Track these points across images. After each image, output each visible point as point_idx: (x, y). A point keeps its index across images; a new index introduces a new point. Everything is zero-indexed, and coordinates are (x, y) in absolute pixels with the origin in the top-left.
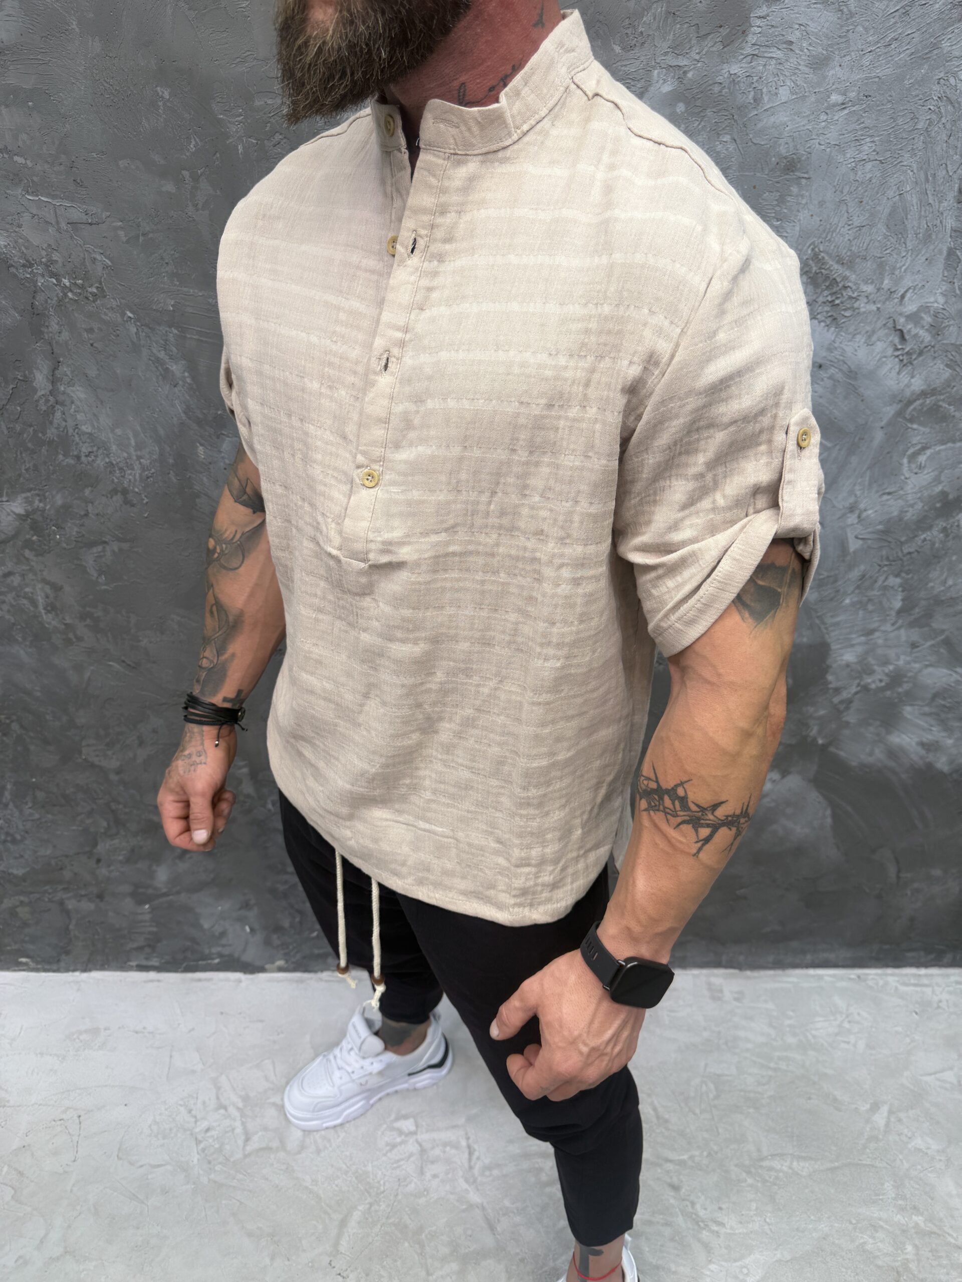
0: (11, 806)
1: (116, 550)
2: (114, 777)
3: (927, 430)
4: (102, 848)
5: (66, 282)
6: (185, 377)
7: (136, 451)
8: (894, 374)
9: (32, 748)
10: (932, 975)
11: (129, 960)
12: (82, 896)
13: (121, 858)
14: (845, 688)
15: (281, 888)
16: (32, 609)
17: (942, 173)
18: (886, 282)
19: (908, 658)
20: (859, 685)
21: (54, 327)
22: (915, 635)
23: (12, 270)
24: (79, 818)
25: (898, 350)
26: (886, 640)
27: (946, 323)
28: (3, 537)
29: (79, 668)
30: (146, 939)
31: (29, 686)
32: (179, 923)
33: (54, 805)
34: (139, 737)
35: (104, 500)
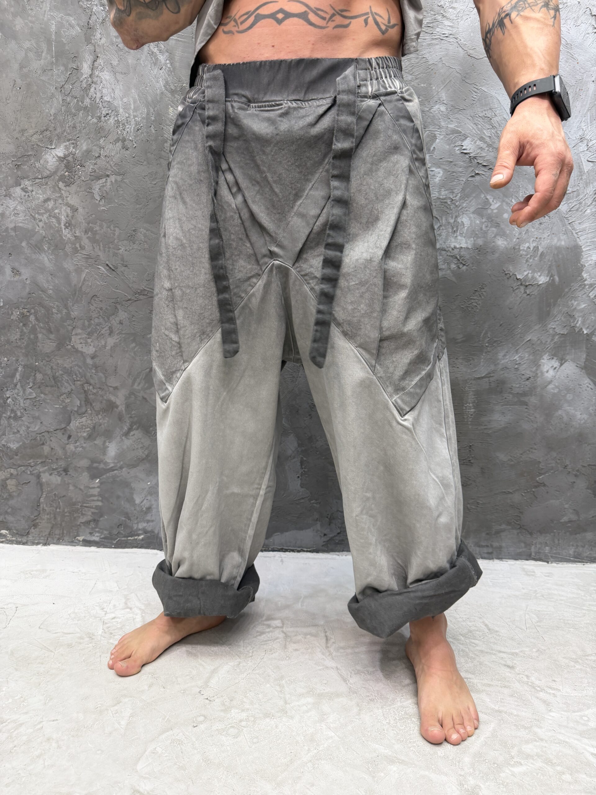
0: (19, 386)
1: (113, 181)
2: (89, 361)
4: (75, 424)
6: (166, 64)
7: (133, 112)
9: (40, 336)
11: (79, 536)
12: (54, 469)
13: (85, 434)
16: (57, 225)
21: (98, 36)
24: (62, 398)
28: (48, 172)
29: (78, 271)
30: (92, 513)
31: (46, 285)
32: (118, 497)
33: (47, 386)
34: (110, 327)
35: (111, 146)
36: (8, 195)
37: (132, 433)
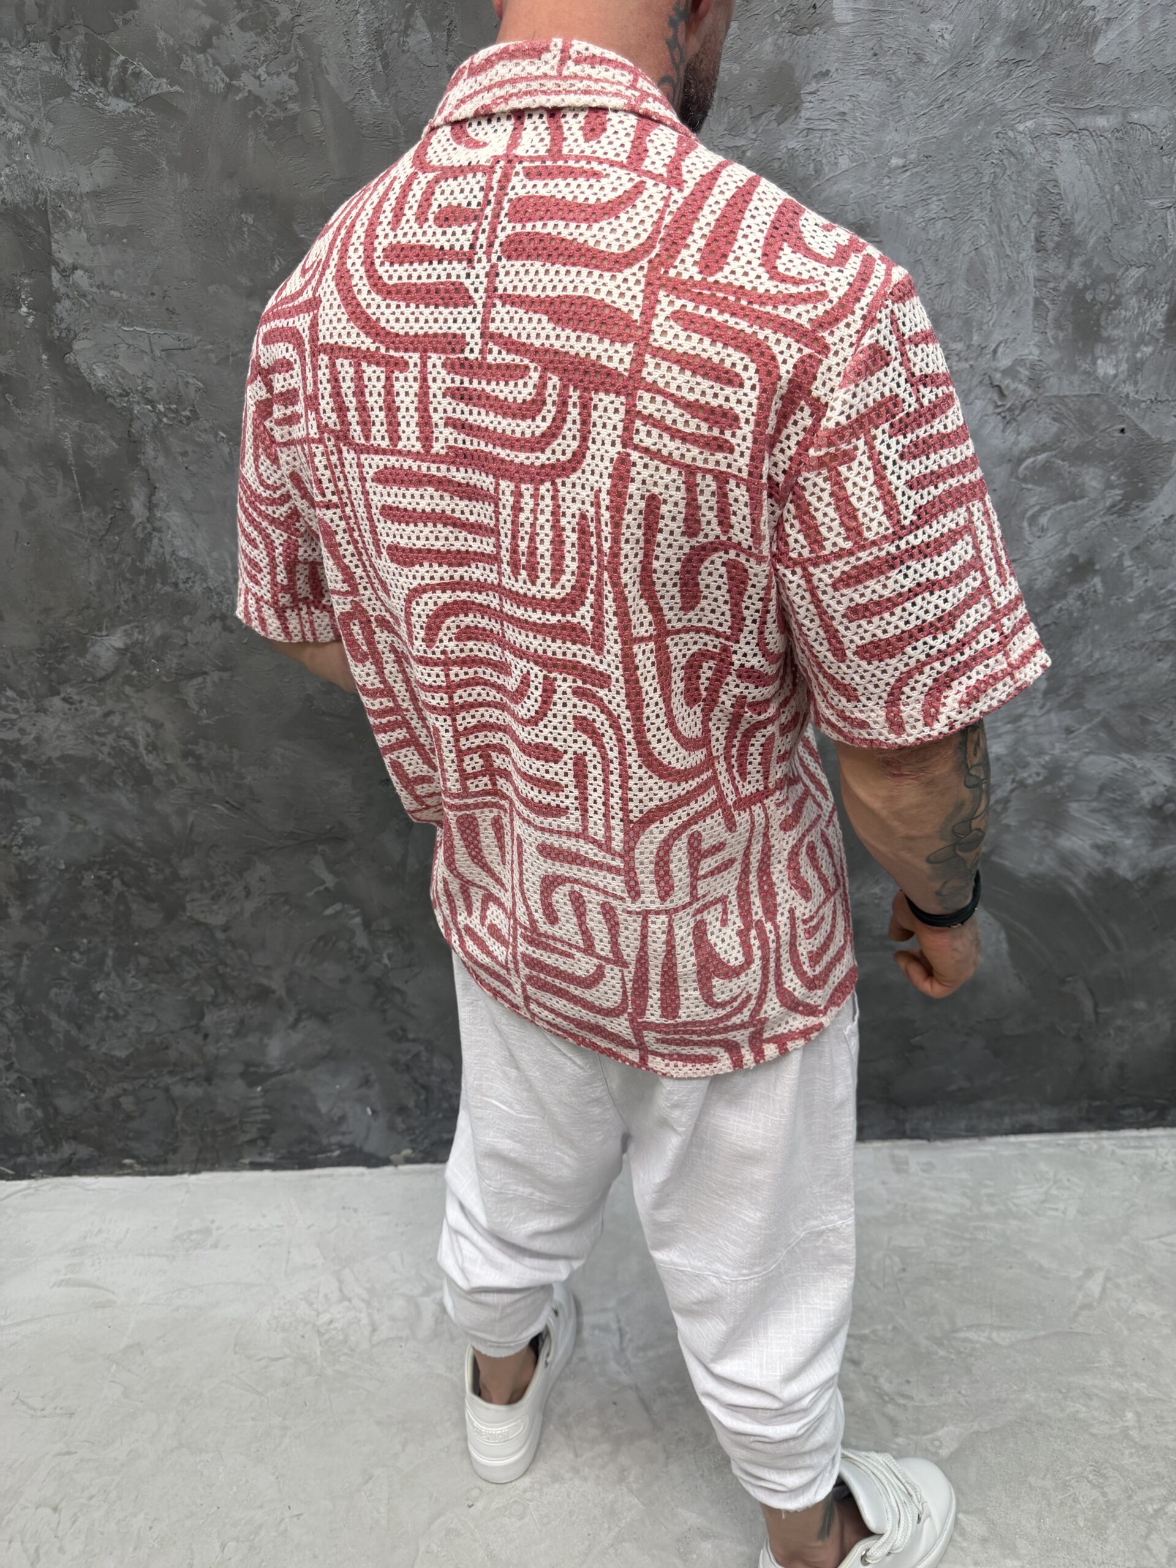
0: (113, 975)
1: (216, 680)
2: (220, 935)
3: (1044, 489)
4: (208, 1020)
5: (161, 407)
8: (998, 432)
9: (134, 906)
10: (1156, 1137)
11: (241, 1157)
12: (189, 1079)
13: (230, 1031)
14: (999, 786)
15: (403, 1059)
16: (133, 750)
17: (1015, 224)
18: (975, 338)
19: (1065, 747)
20: (1013, 781)
21: (150, 453)
22: (1067, 718)
23: (110, 400)
24: (184, 986)
25: (998, 407)
26: (1036, 726)
27: (1045, 375)
28: (103, 673)
29: (182, 813)
30: (259, 1129)
31: (130, 836)
32: (294, 1107)
33: (158, 972)
34: (246, 887)
35: (203, 627)
36: (41, 710)
37: (301, 1025)
